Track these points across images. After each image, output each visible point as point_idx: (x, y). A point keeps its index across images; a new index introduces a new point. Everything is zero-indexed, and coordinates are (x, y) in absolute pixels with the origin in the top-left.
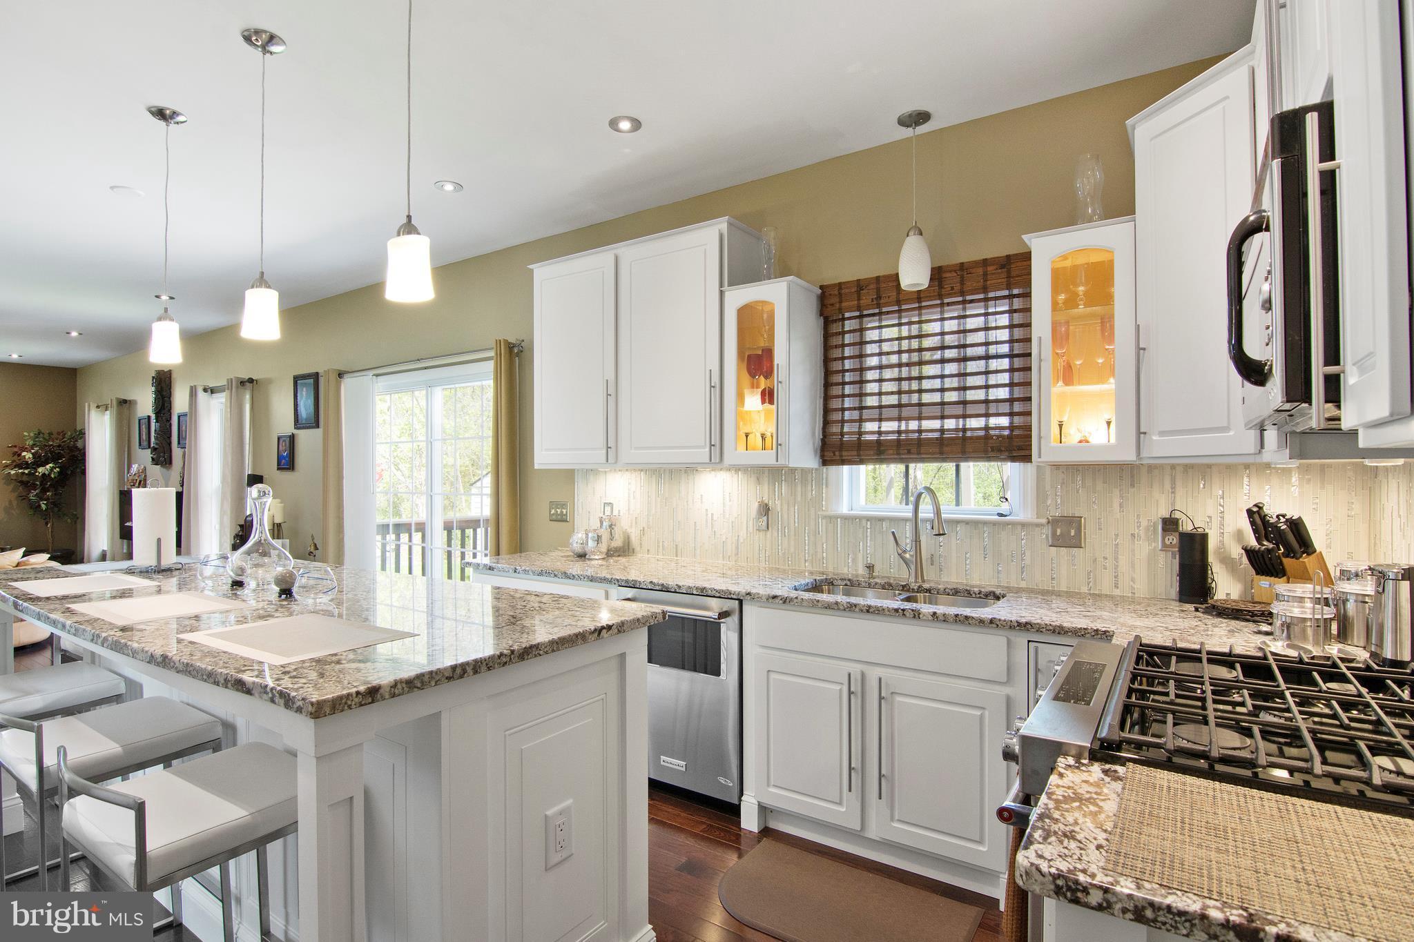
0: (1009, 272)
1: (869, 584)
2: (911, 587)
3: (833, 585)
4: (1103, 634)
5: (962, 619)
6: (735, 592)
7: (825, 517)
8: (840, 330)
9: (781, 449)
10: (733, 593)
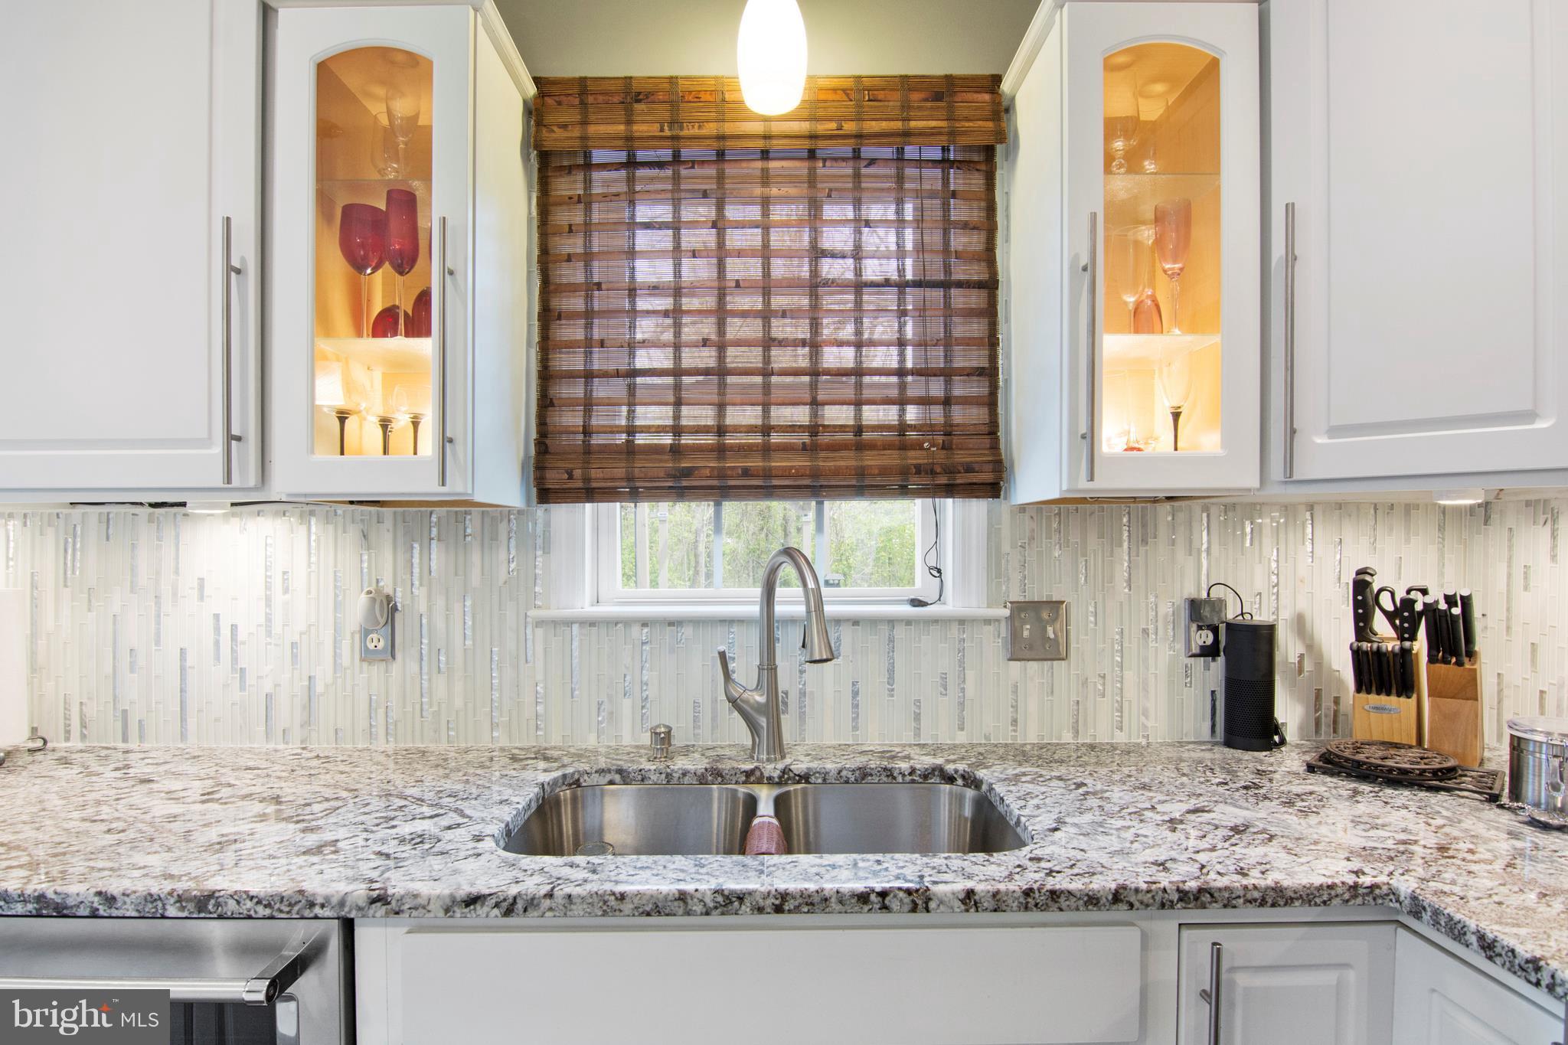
0: (951, 108)
1: (668, 775)
2: (766, 774)
3: (579, 786)
4: (1367, 894)
5: (1041, 899)
6: (327, 899)
7: (540, 623)
8: (581, 192)
9: (454, 454)
10: (320, 900)
